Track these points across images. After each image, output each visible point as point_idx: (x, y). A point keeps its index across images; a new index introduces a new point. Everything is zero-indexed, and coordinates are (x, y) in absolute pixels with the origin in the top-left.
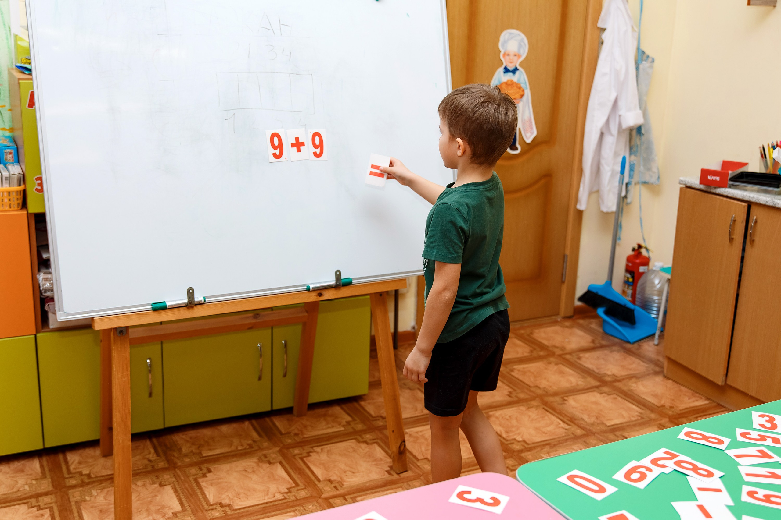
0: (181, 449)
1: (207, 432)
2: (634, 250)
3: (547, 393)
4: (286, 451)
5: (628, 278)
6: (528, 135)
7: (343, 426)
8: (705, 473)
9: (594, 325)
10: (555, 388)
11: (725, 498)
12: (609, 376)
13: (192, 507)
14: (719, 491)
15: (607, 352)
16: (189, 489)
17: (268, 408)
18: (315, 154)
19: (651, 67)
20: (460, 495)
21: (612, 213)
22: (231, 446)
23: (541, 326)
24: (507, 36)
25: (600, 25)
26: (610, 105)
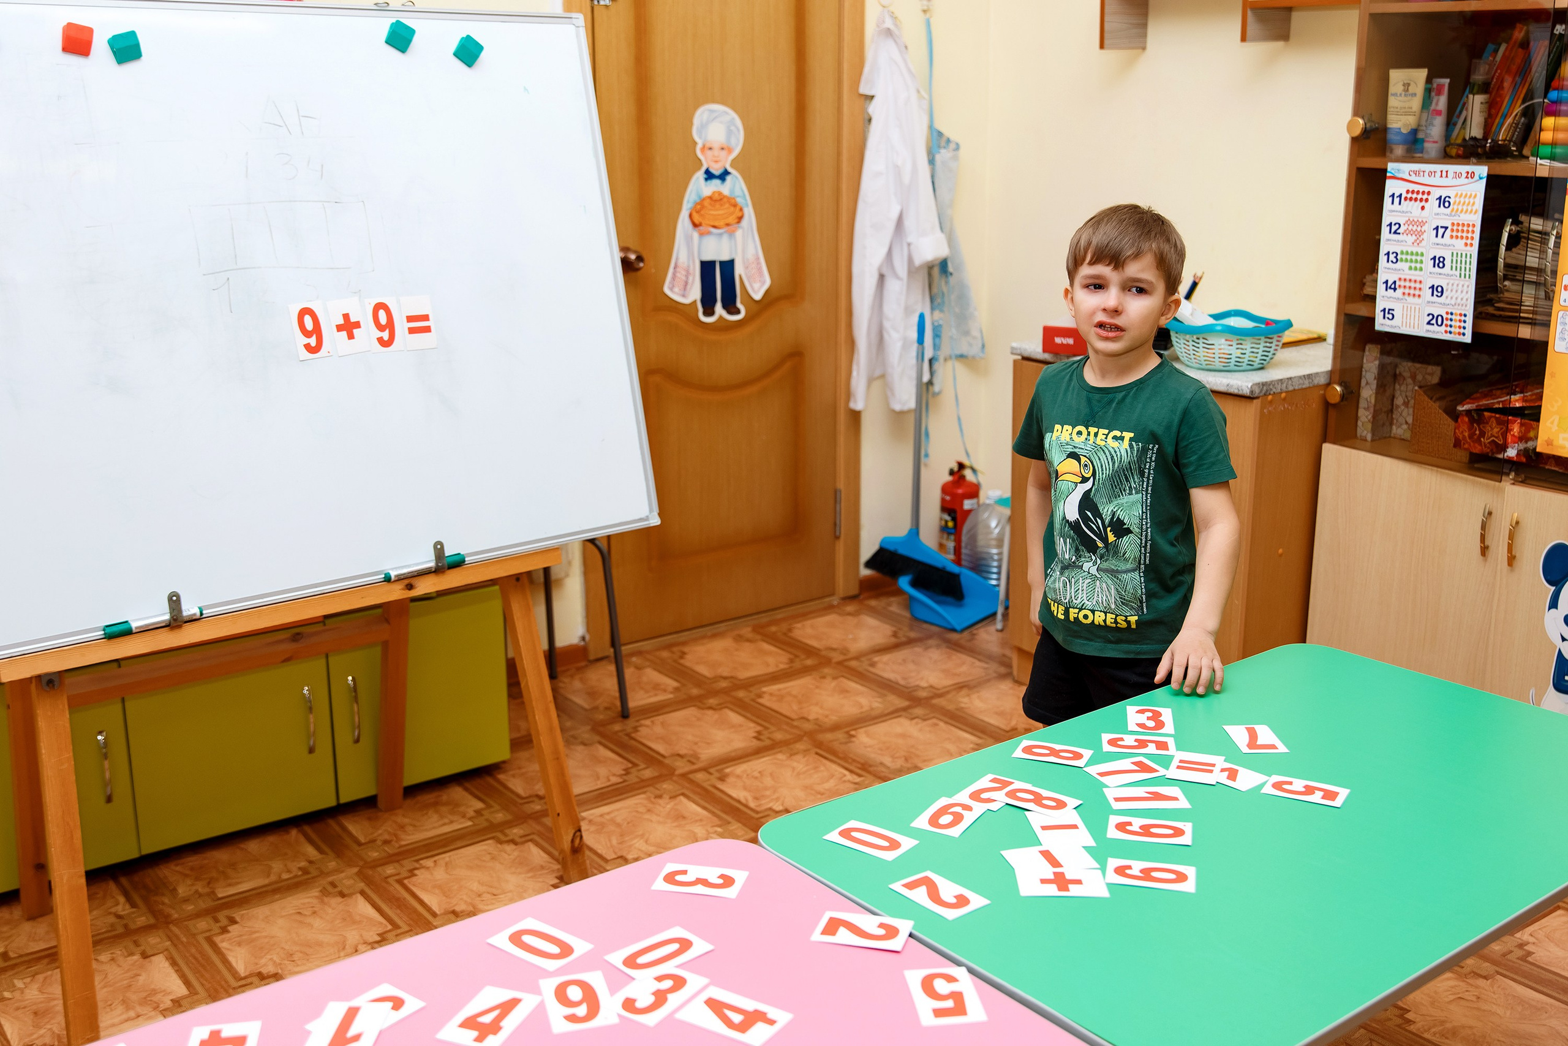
0: (175, 889)
1: (221, 855)
2: (952, 473)
3: (821, 728)
4: (370, 872)
5: (946, 522)
6: (756, 286)
7: (470, 819)
8: (1053, 804)
9: (895, 606)
10: (834, 718)
11: (1083, 837)
12: (923, 688)
13: (208, 985)
14: (1075, 827)
15: (918, 649)
16: (198, 956)
17: (332, 803)
18: (380, 340)
19: (955, 158)
20: (670, 878)
21: (909, 411)
22: (268, 876)
23: (805, 616)
24: (705, 116)
25: (864, 89)
26: (891, 226)
